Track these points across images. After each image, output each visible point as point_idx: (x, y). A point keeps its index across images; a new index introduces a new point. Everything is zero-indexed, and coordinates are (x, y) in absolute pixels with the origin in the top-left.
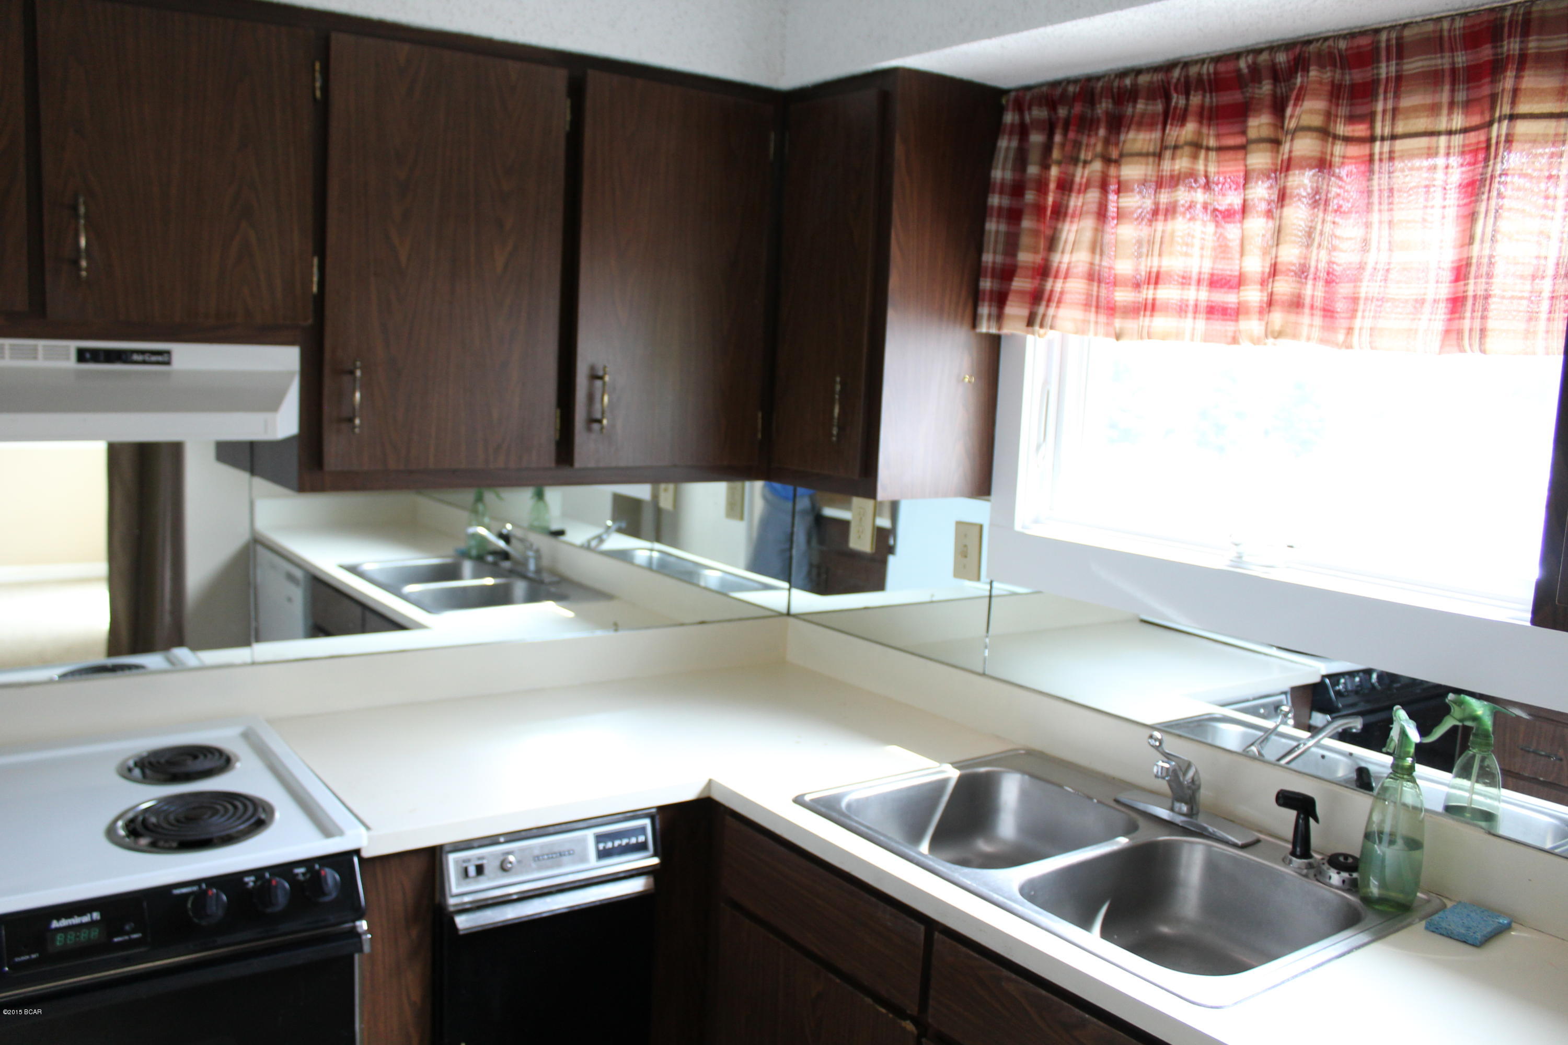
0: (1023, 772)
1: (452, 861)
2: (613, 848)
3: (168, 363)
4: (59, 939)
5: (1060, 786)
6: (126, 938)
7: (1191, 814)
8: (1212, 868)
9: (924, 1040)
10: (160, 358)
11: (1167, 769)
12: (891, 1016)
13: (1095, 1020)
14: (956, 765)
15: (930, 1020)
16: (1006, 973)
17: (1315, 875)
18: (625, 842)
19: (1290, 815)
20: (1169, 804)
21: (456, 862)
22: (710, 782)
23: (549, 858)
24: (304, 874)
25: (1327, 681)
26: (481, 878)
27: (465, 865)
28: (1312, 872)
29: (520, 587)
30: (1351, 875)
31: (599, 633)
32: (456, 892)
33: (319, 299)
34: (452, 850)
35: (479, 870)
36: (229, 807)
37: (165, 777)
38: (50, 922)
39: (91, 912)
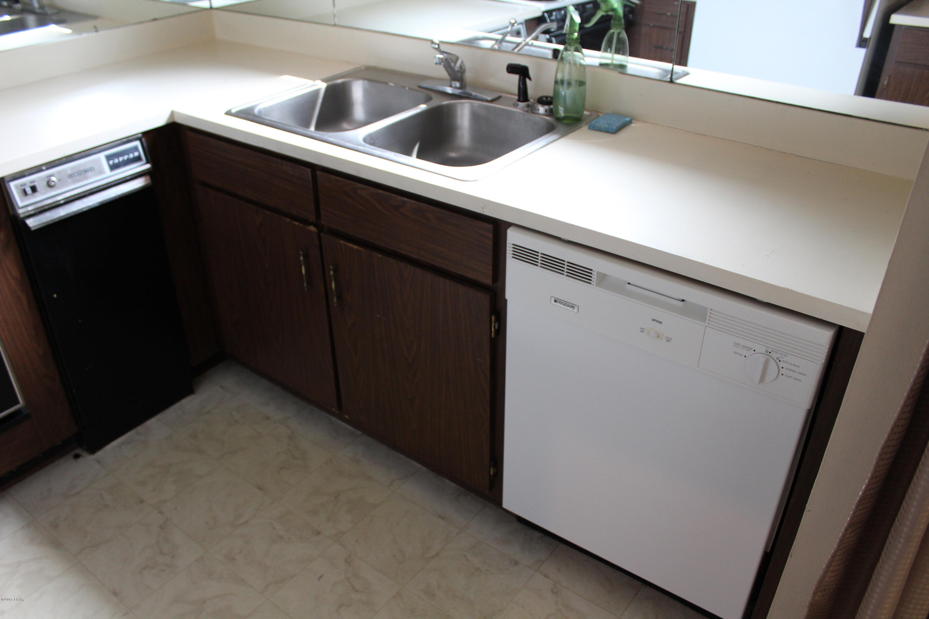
0: (364, 79)
1: (14, 187)
2: (119, 162)
5: (386, 83)
7: (461, 87)
8: (475, 117)
9: (322, 234)
11: (442, 59)
12: (301, 225)
13: (409, 200)
14: (324, 80)
15: (323, 222)
16: (359, 185)
17: (531, 110)
18: (126, 157)
19: (515, 78)
20: (449, 84)
21: (16, 187)
22: (172, 113)
23: (78, 175)
25: (546, 15)
26: (36, 194)
27: (23, 188)
28: (529, 109)
29: (31, 19)
30: (549, 106)
31: (85, 35)
32: (22, 205)
34: (11, 179)
35: (33, 189)
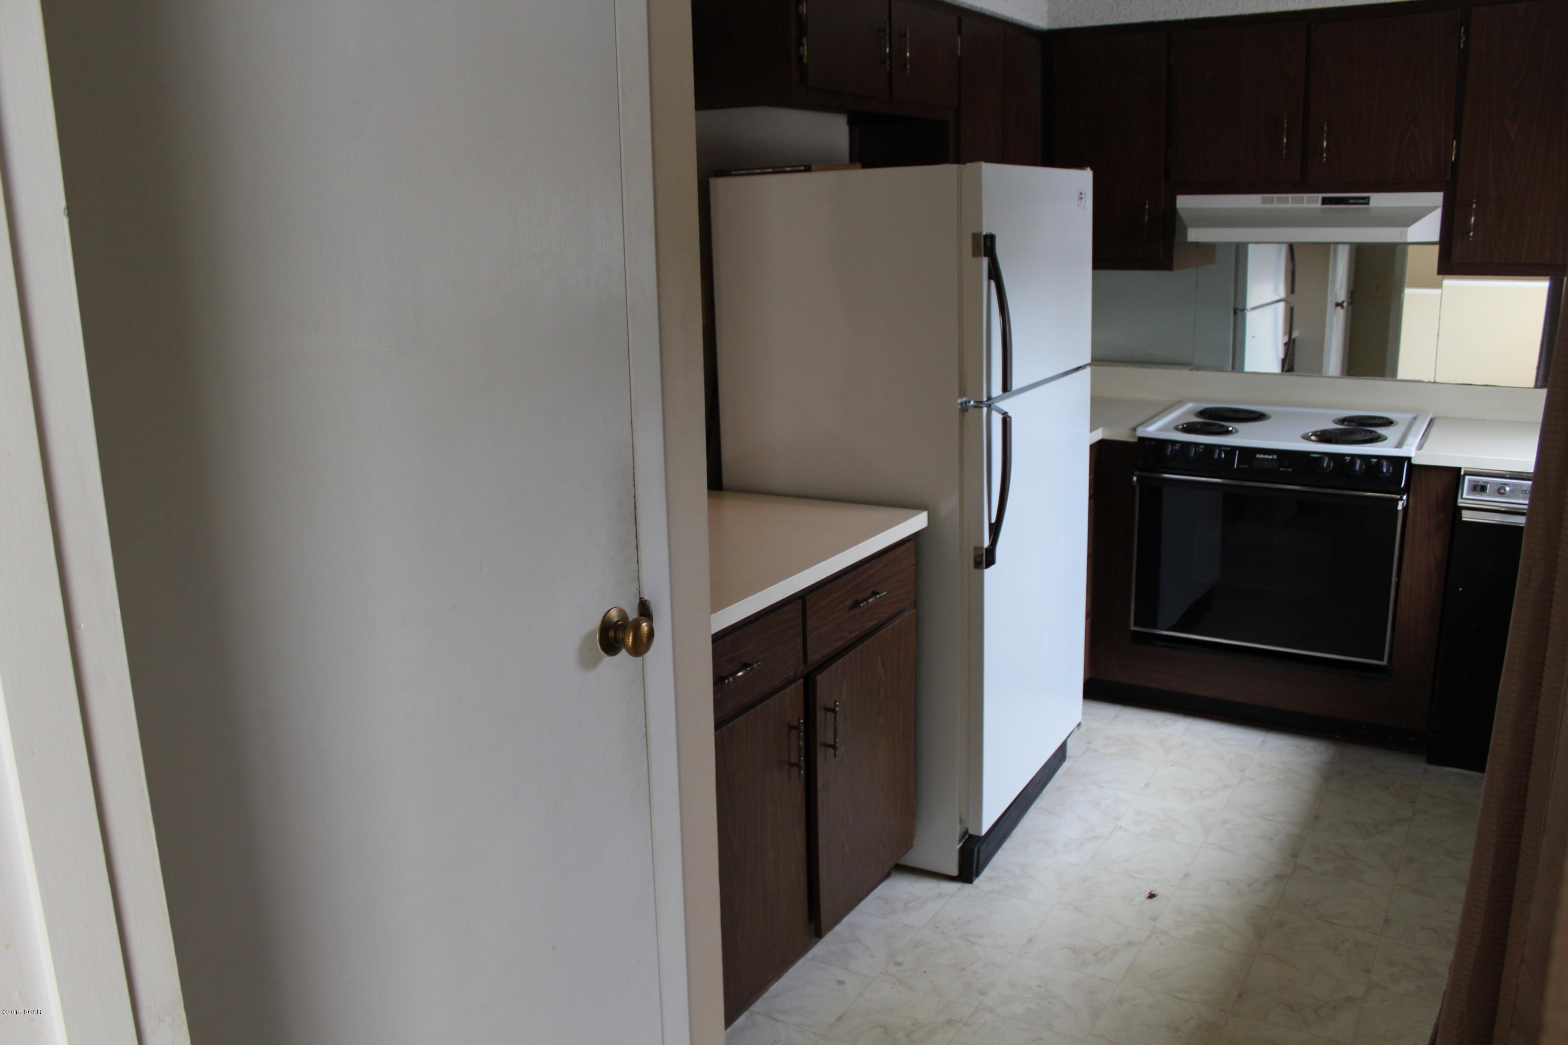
1: (1467, 480)
3: (1368, 203)
4: (1258, 463)
10: (1363, 201)
21: (1470, 481)
24: (1375, 462)
26: (1483, 494)
27: (1475, 484)
32: (1466, 497)
33: (1455, 165)
34: (1468, 473)
35: (1483, 489)
36: (1363, 433)
37: (1353, 424)
38: (1256, 455)
39: (1273, 455)
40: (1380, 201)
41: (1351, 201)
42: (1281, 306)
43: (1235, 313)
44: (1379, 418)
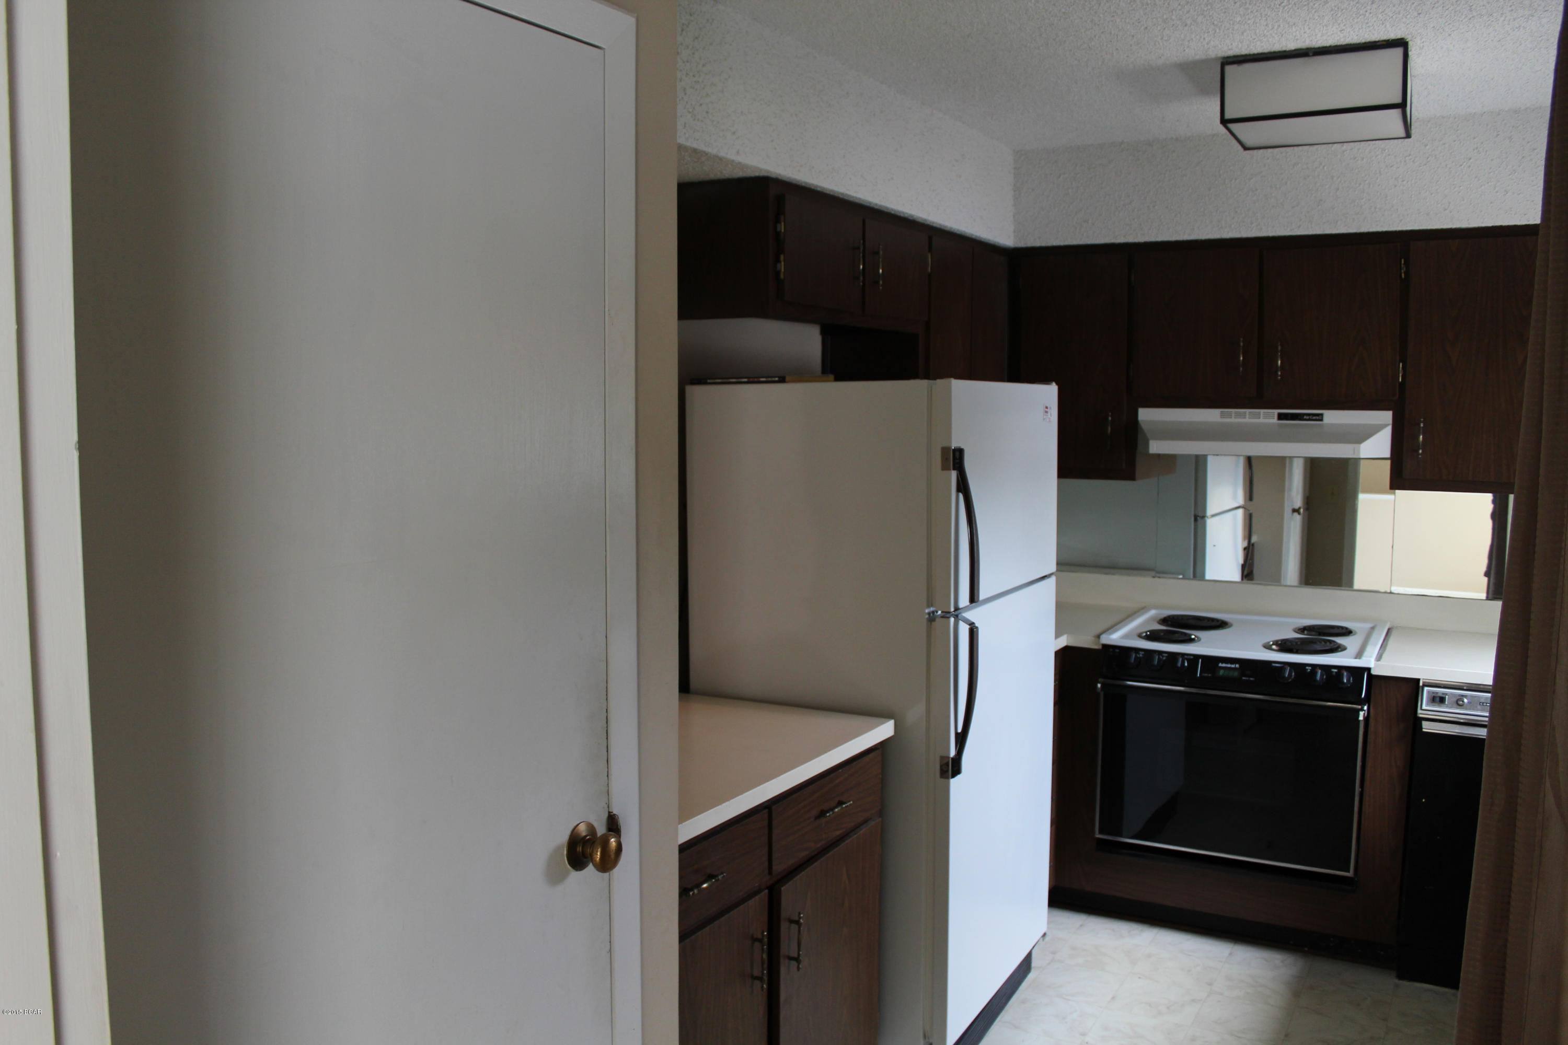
1: (1425, 692)
3: (1321, 420)
4: (1221, 672)
6: (1247, 678)
10: (1317, 418)
21: (1428, 692)
24: (1336, 672)
26: (1442, 705)
27: (1433, 695)
32: (1425, 708)
33: (1402, 385)
34: (1426, 684)
35: (1442, 700)
36: (1323, 643)
37: (1313, 633)
38: (1219, 663)
39: (1236, 664)
40: (1332, 417)
41: (1305, 417)
42: (1240, 512)
43: (1196, 520)
44: (1338, 627)
